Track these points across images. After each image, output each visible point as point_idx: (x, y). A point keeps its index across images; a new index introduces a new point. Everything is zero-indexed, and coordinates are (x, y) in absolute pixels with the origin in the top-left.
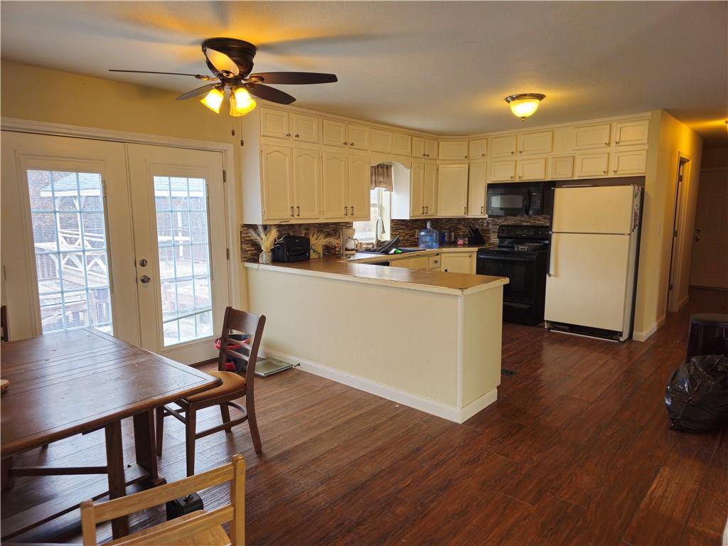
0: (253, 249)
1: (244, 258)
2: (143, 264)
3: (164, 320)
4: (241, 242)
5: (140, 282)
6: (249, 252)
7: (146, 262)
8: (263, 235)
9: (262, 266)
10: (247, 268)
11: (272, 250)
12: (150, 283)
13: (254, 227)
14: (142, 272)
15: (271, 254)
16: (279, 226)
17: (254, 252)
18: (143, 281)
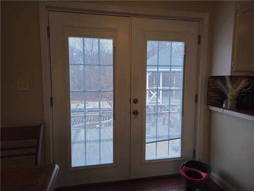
0: (218, 95)
1: (209, 102)
2: (136, 101)
3: (147, 141)
4: (208, 90)
5: (132, 114)
6: (214, 98)
7: (137, 100)
8: (229, 86)
9: (226, 111)
10: (211, 111)
11: (237, 99)
12: (139, 115)
13: (222, 78)
14: (135, 107)
15: (236, 101)
16: (247, 77)
17: (218, 98)
18: (134, 113)
